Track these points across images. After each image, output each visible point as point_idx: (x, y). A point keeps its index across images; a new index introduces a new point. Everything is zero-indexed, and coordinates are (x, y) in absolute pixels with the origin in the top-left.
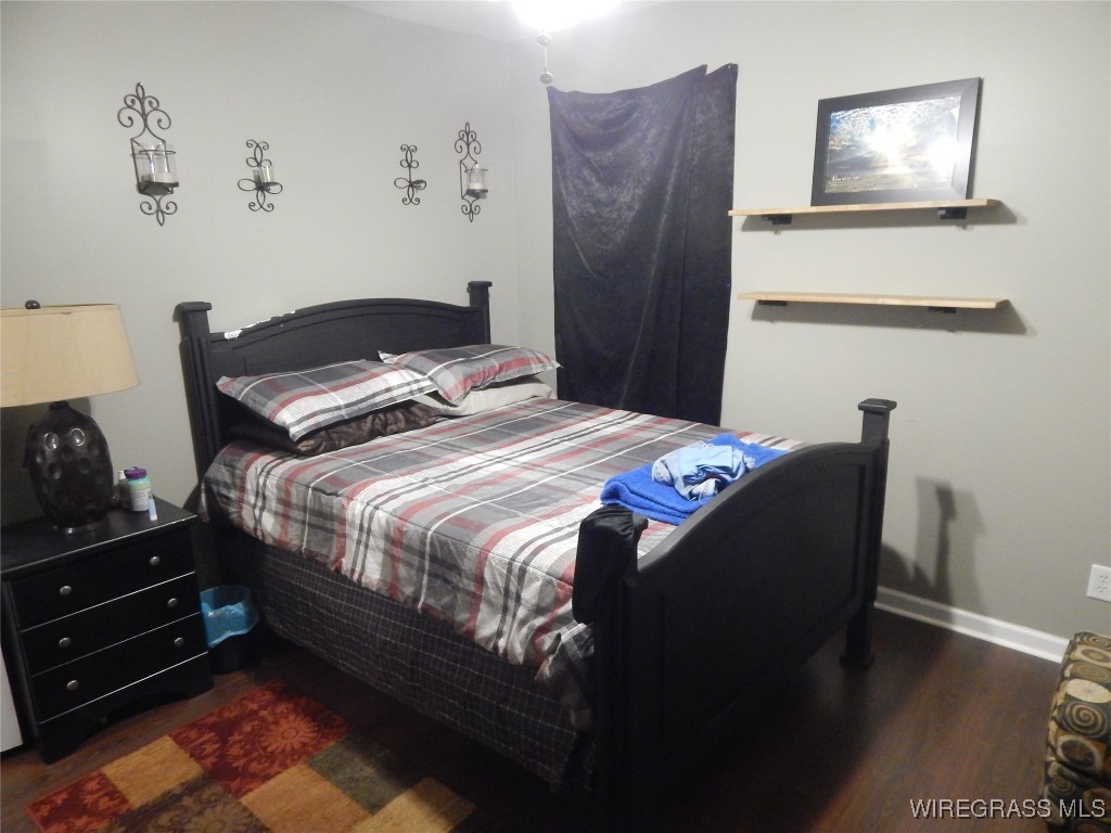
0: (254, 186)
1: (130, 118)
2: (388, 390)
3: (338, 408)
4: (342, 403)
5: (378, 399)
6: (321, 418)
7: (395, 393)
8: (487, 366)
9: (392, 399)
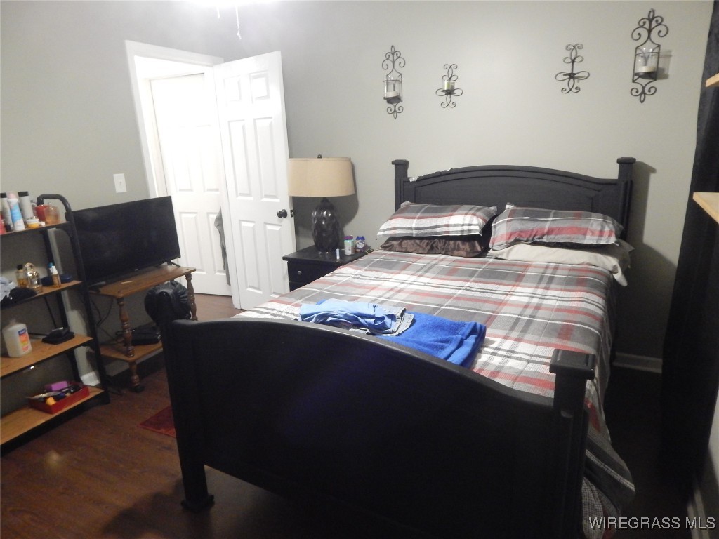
0: (449, 96)
1: (387, 65)
2: (448, 226)
3: (410, 229)
4: (414, 226)
5: (438, 230)
6: (398, 232)
7: (451, 229)
8: (539, 227)
9: (448, 232)
